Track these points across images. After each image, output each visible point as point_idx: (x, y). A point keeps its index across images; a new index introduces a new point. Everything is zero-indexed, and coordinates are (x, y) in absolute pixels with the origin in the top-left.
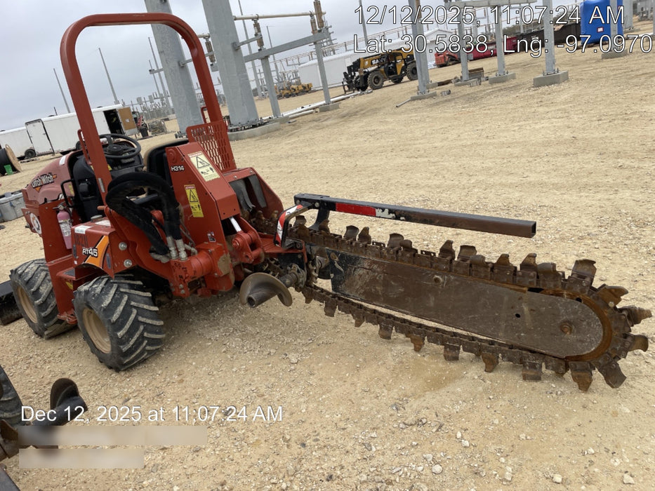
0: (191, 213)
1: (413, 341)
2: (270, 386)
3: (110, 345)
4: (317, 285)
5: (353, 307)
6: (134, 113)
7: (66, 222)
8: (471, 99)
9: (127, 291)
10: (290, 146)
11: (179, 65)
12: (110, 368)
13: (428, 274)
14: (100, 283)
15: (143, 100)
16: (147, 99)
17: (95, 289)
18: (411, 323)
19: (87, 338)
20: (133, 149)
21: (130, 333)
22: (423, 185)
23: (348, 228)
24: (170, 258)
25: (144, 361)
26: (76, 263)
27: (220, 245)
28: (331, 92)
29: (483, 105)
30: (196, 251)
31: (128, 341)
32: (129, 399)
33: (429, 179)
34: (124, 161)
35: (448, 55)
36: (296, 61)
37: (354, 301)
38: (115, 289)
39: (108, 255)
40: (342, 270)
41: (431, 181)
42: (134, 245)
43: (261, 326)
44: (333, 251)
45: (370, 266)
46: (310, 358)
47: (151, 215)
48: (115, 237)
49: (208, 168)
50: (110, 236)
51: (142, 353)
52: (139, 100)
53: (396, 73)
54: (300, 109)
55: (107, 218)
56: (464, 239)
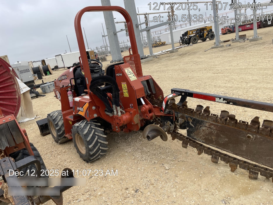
0: (123, 94)
1: (230, 166)
2: (156, 180)
3: (85, 151)
4: (179, 132)
5: (197, 145)
6: (95, 53)
7: (71, 96)
8: (241, 48)
9: (94, 127)
10: (157, 67)
11: (114, 33)
12: (84, 160)
13: (243, 133)
14: (84, 123)
15: (98, 48)
16: (100, 48)
17: (81, 126)
18: (229, 157)
19: (76, 146)
20: (99, 66)
21: (94, 147)
22: (223, 86)
23: (197, 106)
24: (113, 114)
25: (99, 159)
26: (74, 113)
27: (135, 110)
28: (175, 45)
29: (248, 51)
30: (125, 112)
31: (93, 150)
32: (92, 177)
33: (226, 84)
34: (95, 71)
35: (228, 29)
36: (159, 32)
37: (198, 142)
38: (89, 126)
39: (87, 111)
40: (193, 126)
41: (226, 85)
42: (99, 107)
43: (150, 148)
44: (189, 117)
45: (209, 126)
46: (175, 168)
47: (107, 95)
48: (91, 104)
49: (132, 75)
50: (89, 103)
51: (98, 156)
52: (97, 48)
53: (204, 37)
54: (161, 52)
55: (88, 95)
56: (249, 114)
